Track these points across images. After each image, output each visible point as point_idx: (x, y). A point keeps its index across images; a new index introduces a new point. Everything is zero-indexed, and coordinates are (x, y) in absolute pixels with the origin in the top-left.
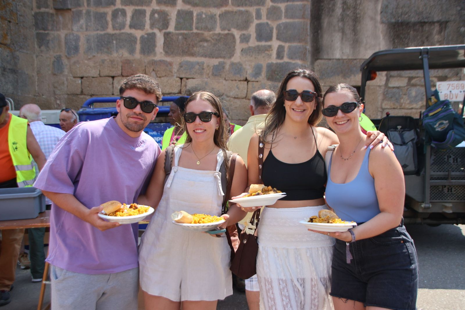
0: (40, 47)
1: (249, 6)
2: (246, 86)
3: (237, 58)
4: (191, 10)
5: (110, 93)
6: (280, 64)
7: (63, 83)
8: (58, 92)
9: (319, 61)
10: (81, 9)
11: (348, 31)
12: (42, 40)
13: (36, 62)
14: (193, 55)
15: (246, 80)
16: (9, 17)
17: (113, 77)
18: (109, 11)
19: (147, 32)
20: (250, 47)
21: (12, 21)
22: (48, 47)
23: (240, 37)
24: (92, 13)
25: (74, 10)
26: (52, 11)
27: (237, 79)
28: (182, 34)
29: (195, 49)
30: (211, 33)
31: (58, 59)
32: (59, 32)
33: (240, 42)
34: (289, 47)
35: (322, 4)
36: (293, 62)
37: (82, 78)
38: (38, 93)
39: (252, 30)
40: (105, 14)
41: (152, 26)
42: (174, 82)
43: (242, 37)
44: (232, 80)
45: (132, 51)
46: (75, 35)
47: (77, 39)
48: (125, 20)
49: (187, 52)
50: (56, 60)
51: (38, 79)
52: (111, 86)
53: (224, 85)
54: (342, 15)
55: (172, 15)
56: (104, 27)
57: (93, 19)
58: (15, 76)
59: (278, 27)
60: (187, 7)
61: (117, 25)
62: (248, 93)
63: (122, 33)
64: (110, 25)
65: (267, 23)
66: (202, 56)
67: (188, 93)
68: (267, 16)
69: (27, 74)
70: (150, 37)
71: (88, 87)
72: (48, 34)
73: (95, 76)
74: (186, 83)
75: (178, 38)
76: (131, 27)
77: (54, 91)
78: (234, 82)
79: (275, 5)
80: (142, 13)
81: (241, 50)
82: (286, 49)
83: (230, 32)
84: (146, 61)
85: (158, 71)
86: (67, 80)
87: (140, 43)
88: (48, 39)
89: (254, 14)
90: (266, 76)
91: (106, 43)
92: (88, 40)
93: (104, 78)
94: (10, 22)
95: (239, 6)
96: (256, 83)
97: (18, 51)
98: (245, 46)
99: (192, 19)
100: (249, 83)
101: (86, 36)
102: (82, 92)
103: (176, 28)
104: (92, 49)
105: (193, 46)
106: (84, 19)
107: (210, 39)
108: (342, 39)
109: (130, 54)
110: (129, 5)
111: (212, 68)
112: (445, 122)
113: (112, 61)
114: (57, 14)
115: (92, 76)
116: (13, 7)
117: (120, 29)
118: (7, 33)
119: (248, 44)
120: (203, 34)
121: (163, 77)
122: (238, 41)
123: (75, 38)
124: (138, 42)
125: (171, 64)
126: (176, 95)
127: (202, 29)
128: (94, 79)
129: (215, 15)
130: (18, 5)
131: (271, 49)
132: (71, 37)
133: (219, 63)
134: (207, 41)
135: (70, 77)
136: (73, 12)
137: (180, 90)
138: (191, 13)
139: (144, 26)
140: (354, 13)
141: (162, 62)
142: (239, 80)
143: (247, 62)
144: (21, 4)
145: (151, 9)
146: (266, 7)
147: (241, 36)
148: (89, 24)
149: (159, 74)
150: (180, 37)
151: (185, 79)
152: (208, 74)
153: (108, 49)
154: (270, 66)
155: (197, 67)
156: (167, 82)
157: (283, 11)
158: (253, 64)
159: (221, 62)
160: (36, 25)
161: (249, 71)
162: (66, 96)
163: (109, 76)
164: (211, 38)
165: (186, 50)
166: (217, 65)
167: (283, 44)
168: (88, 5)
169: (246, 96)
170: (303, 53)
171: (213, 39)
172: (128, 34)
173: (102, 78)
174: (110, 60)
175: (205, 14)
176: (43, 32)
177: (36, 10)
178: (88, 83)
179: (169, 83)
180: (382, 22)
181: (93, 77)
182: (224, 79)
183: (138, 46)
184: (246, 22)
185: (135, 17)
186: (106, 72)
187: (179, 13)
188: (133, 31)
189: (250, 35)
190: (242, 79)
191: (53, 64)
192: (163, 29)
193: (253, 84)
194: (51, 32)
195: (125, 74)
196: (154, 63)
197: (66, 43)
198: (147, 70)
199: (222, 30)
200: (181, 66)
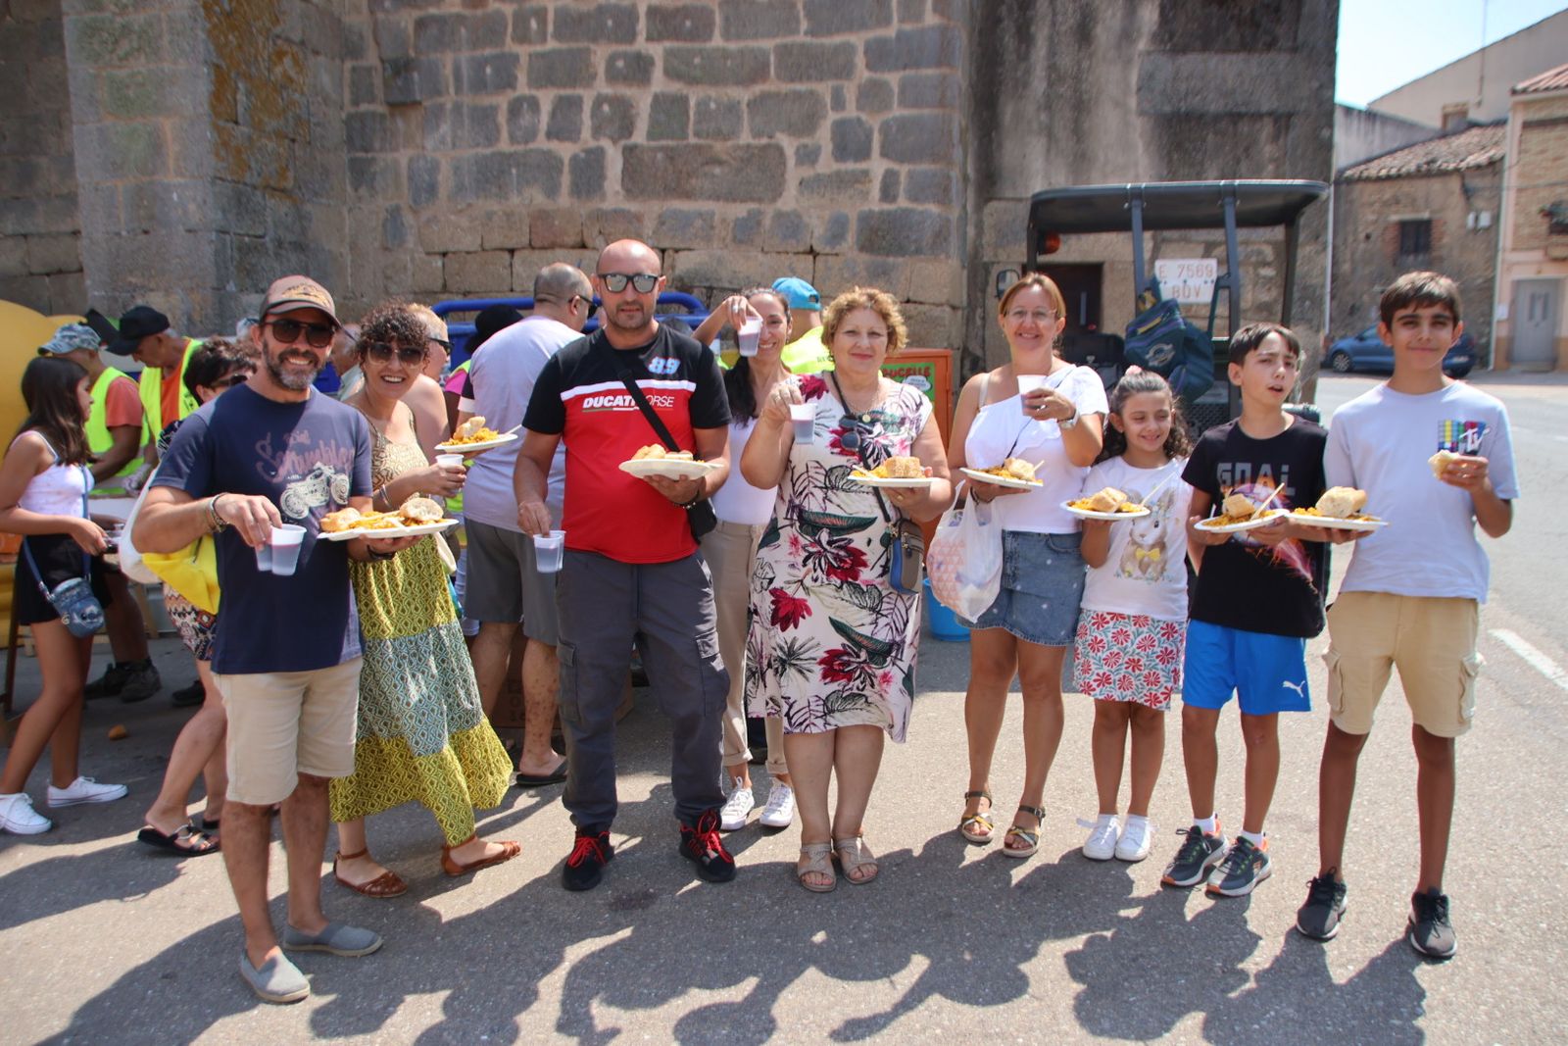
0: (356, 190)
1: (817, 79)
2: (811, 267)
3: (790, 200)
4: (685, 92)
5: (506, 288)
6: (889, 213)
7: (405, 268)
9: (993, 205)
10: (441, 100)
11: (1062, 133)
12: (361, 173)
13: (347, 222)
14: (688, 195)
15: (811, 251)
16: (292, 131)
17: (512, 251)
18: (502, 101)
19: (586, 147)
20: (819, 175)
21: (298, 138)
22: (373, 188)
23: (797, 152)
24: (465, 110)
25: (426, 103)
26: (380, 108)
27: (789, 249)
28: (662, 149)
29: (693, 181)
30: (730, 143)
31: (395, 213)
32: (396, 155)
33: (796, 164)
34: (911, 175)
35: (1000, 70)
36: (920, 207)
37: (444, 254)
38: (353, 292)
39: (824, 136)
40: (494, 109)
41: (597, 132)
43: (801, 151)
44: (779, 253)
45: (552, 191)
46: (429, 159)
47: (435, 168)
48: (536, 121)
49: (674, 190)
50: (389, 217)
51: (352, 261)
52: (506, 272)
53: (761, 265)
54: (1047, 96)
55: (642, 105)
56: (492, 138)
57: (467, 121)
58: (303, 257)
59: (885, 128)
60: (676, 87)
61: (519, 133)
63: (531, 150)
64: (505, 134)
65: (859, 120)
66: (710, 198)
67: (679, 285)
68: (858, 101)
70: (593, 157)
71: (458, 274)
72: (373, 158)
73: (472, 249)
74: (674, 260)
75: (655, 157)
76: (549, 135)
77: (386, 287)
78: (783, 256)
79: (877, 76)
80: (575, 103)
81: (798, 182)
82: (903, 178)
83: (773, 141)
84: (584, 212)
85: (610, 234)
86: (413, 260)
87: (569, 172)
88: (372, 170)
89: (828, 100)
90: (858, 240)
91: (495, 173)
92: (457, 170)
93: (491, 253)
94: (293, 141)
95: (792, 80)
96: (836, 258)
97: (308, 201)
98: (807, 172)
99: (686, 112)
100: (818, 258)
101: (452, 159)
102: (445, 286)
103: (651, 136)
104: (467, 190)
105: (688, 175)
106: (449, 122)
107: (728, 158)
108: (1048, 151)
109: (549, 197)
110: (546, 87)
111: (732, 225)
112: (1167, 348)
113: (509, 215)
114: (392, 115)
115: (467, 249)
116: (300, 108)
117: (526, 142)
118: (287, 166)
119: (814, 168)
120: (710, 147)
122: (791, 162)
123: (429, 165)
124: (566, 169)
125: (638, 215)
127: (708, 136)
128: (469, 257)
129: (739, 102)
130: (313, 103)
131: (867, 180)
132: (422, 163)
133: (749, 212)
135: (420, 255)
136: (425, 109)
138: (683, 101)
139: (579, 132)
140: (1075, 91)
141: (619, 214)
142: (796, 251)
143: (812, 210)
144: (320, 99)
145: (595, 93)
146: (856, 82)
147: (798, 149)
148: (459, 133)
150: (660, 156)
151: (671, 252)
152: (724, 239)
153: (500, 187)
154: (865, 218)
155: (699, 223)
157: (896, 90)
158: (827, 214)
159: (754, 210)
160: (350, 142)
161: (817, 228)
163: (502, 249)
164: (731, 155)
165: (673, 185)
166: (743, 218)
167: (895, 166)
168: (458, 90)
170: (943, 187)
171: (734, 159)
172: (544, 152)
173: (487, 253)
174: (505, 213)
175: (716, 101)
176: (361, 155)
177: (349, 109)
178: (457, 266)
180: (1142, 113)
181: (468, 253)
182: (760, 249)
183: (566, 179)
184: (808, 117)
185: (559, 112)
186: (496, 239)
187: (657, 100)
188: (554, 146)
189: (819, 148)
190: (801, 249)
191: (384, 226)
192: (620, 138)
193: (826, 262)
194: (381, 156)
195: (537, 243)
196: (600, 216)
197: (410, 178)
198: (585, 234)
199: (754, 137)
200: (662, 221)
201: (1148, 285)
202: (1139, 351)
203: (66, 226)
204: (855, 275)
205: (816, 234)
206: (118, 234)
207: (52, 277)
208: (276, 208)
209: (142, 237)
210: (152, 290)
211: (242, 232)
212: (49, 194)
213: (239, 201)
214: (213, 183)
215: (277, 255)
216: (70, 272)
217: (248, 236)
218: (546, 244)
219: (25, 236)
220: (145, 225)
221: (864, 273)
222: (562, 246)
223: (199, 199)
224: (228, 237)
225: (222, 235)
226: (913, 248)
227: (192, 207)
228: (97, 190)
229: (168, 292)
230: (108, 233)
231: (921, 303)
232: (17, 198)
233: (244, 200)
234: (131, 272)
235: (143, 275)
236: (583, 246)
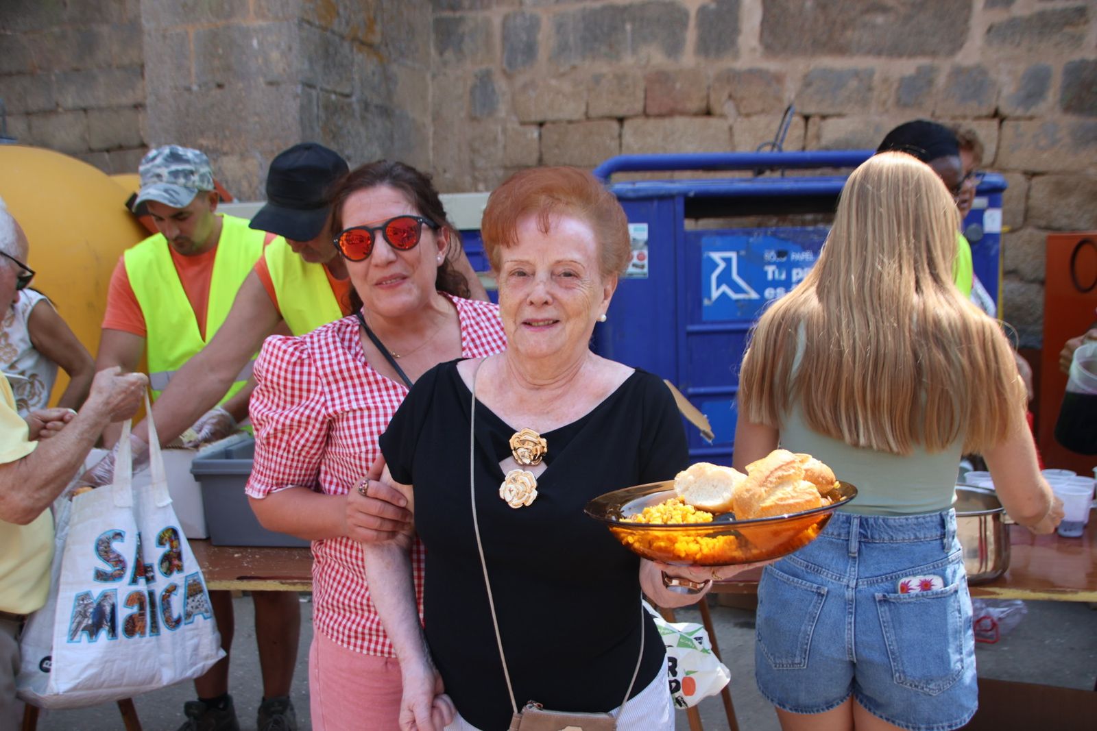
0: (441, 54)
2: (995, 134)
3: (973, 52)
7: (495, 140)
8: (481, 163)
12: (447, 34)
13: (431, 90)
14: (842, 50)
15: (996, 114)
20: (1015, 18)
22: (460, 50)
27: (970, 112)
29: (849, 33)
31: (485, 79)
32: (487, 13)
33: (985, 6)
37: (541, 124)
38: (435, 168)
44: (954, 117)
45: (674, 49)
46: (528, 15)
47: (533, 26)
49: (825, 44)
50: (479, 83)
51: (435, 133)
52: (616, 143)
58: (388, 124)
62: (1000, 152)
63: (650, 3)
66: (869, 52)
69: (413, 120)
70: (725, 7)
71: (557, 146)
72: (461, 18)
73: (575, 117)
74: (819, 129)
75: (803, 5)
77: (472, 162)
81: (985, 29)
84: (711, 73)
85: (742, 99)
86: (504, 131)
87: (696, 26)
88: (460, 31)
90: (1062, 100)
91: (606, 30)
92: (560, 27)
93: (598, 122)
96: (1028, 123)
97: (395, 61)
98: (998, 16)
100: (1005, 123)
101: (555, 15)
102: (541, 159)
104: (571, 49)
105: (844, 25)
107: (895, 4)
109: (669, 56)
111: (895, 85)
113: (620, 78)
115: (568, 118)
118: (375, 18)
119: (1009, 11)
121: (756, 113)
122: (979, 3)
123: (528, 23)
124: (692, 23)
125: (778, 79)
128: (571, 127)
131: (1082, 21)
132: (519, 21)
133: (920, 70)
134: (884, 9)
135: (513, 124)
137: (801, 148)
141: (754, 74)
142: (975, 115)
143: (1002, 64)
149: (745, 108)
151: (817, 119)
152: (884, 103)
153: (611, 46)
154: (1076, 70)
155: (854, 84)
156: (767, 127)
158: (1021, 68)
159: (925, 66)
161: (1006, 88)
162: (501, 173)
163: (610, 118)
165: (824, 39)
166: (911, 77)
169: (994, 161)
171: (903, 4)
172: (665, 5)
173: (593, 122)
174: (616, 76)
176: (447, 14)
178: (556, 137)
179: (771, 131)
181: (570, 122)
182: (930, 114)
183: (691, 35)
186: (604, 106)
190: (984, 113)
191: (472, 93)
193: (1017, 127)
194: (469, 15)
195: (653, 109)
196: (732, 77)
197: (505, 38)
198: (712, 98)
200: (807, 82)
203: (128, 99)
204: (1054, 143)
205: (1005, 93)
206: (188, 89)
207: (112, 154)
208: (363, 64)
209: (216, 92)
210: (225, 154)
211: (328, 88)
212: (110, 66)
213: (327, 51)
214: (300, 25)
215: (363, 118)
216: (130, 148)
217: (335, 93)
218: (664, 111)
219: (85, 110)
220: (219, 78)
221: (1067, 140)
222: (683, 113)
223: (283, 45)
224: (314, 92)
225: (308, 90)
227: (275, 55)
228: (164, 37)
229: (243, 157)
230: (176, 88)
232: (77, 70)
233: (331, 50)
234: (202, 133)
235: (216, 137)
236: (708, 113)
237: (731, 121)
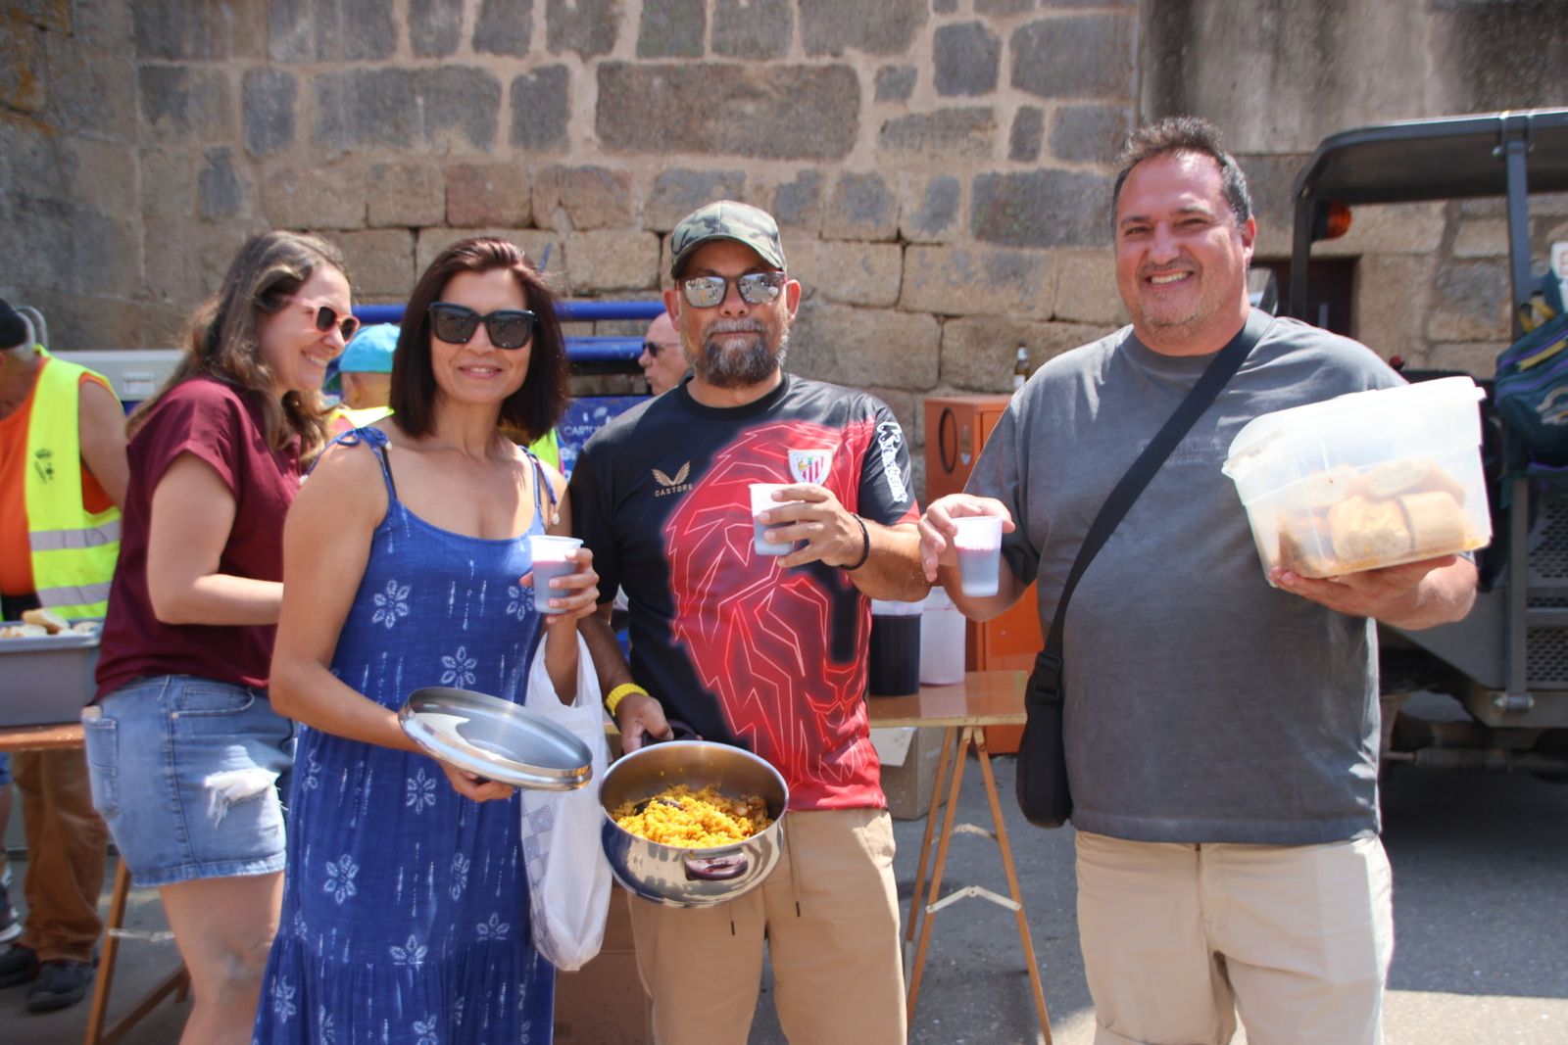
0: (153, 120)
2: (898, 263)
3: (865, 156)
5: (405, 288)
6: (1025, 178)
11: (1298, 46)
12: (161, 93)
13: (138, 173)
14: (702, 147)
15: (899, 238)
16: (39, 11)
17: (415, 230)
19: (537, 64)
20: (912, 116)
21: (51, 25)
22: (182, 118)
23: (878, 80)
27: (863, 234)
28: (664, 71)
29: (711, 124)
30: (770, 64)
31: (220, 162)
32: (220, 66)
33: (876, 98)
34: (1061, 117)
36: (1074, 169)
38: (148, 288)
39: (921, 53)
41: (556, 40)
42: (636, 245)
43: (885, 78)
44: (846, 241)
45: (482, 135)
46: (278, 75)
47: (287, 90)
48: (457, 20)
49: (680, 138)
50: (211, 167)
51: (148, 236)
52: (409, 262)
53: (818, 259)
56: (383, 46)
57: (341, 16)
58: (64, 227)
59: (1020, 39)
61: (429, 39)
62: (905, 286)
63: (448, 68)
64: (404, 40)
65: (979, 26)
66: (737, 151)
69: (108, 219)
70: (549, 81)
72: (182, 69)
73: (351, 225)
75: (650, 84)
76: (479, 44)
77: (204, 281)
78: (854, 247)
81: (878, 129)
82: (1047, 122)
83: (839, 61)
84: (533, 170)
85: (576, 207)
87: (511, 105)
88: (181, 89)
90: (974, 222)
91: (389, 103)
92: (325, 96)
93: (381, 232)
94: (43, 29)
96: (936, 248)
97: (72, 133)
98: (894, 111)
99: (700, 13)
100: (909, 249)
101: (317, 77)
103: (643, 49)
104: (341, 128)
105: (704, 113)
106: (311, 15)
107: (768, 88)
108: (1274, 76)
109: (477, 144)
111: (772, 195)
113: (411, 172)
115: (341, 225)
117: (440, 54)
118: (33, 71)
119: (905, 105)
120: (739, 69)
121: (594, 228)
122: (868, 93)
123: (279, 86)
124: (506, 100)
125: (622, 181)
126: (644, 294)
127: (735, 52)
128: (345, 237)
131: (990, 124)
132: (266, 81)
133: (800, 175)
134: (754, 95)
137: (655, 277)
139: (527, 41)
141: (590, 174)
142: (873, 237)
143: (901, 173)
147: (880, 74)
148: (329, 34)
149: (580, 219)
150: (657, 82)
153: (397, 126)
154: (986, 186)
155: (718, 191)
156: (610, 246)
158: (924, 179)
159: (807, 171)
160: (140, 38)
161: (908, 205)
163: (400, 227)
164: (771, 84)
165: (679, 130)
166: (790, 185)
167: (1035, 102)
169: (898, 299)
170: (1112, 135)
171: (776, 89)
172: (468, 71)
173: (376, 232)
174: (405, 169)
176: (160, 62)
179: (615, 252)
180: (1435, 7)
181: (344, 230)
182: (816, 235)
183: (505, 117)
184: (897, 21)
185: (493, 7)
186: (391, 210)
188: (486, 61)
189: (914, 72)
190: (883, 235)
191: (202, 182)
192: (595, 51)
193: (923, 255)
194: (194, 66)
195: (457, 218)
196: (560, 177)
197: (247, 106)
198: (536, 204)
199: (809, 54)
200: (659, 187)
201: (1538, 287)
202: (1525, 398)
204: (968, 277)
205: (907, 211)
208: (15, 140)
218: (472, 221)
221: (983, 274)
222: (499, 224)
226: (1062, 233)
231: (1073, 322)
236: (533, 225)
237: (562, 236)
